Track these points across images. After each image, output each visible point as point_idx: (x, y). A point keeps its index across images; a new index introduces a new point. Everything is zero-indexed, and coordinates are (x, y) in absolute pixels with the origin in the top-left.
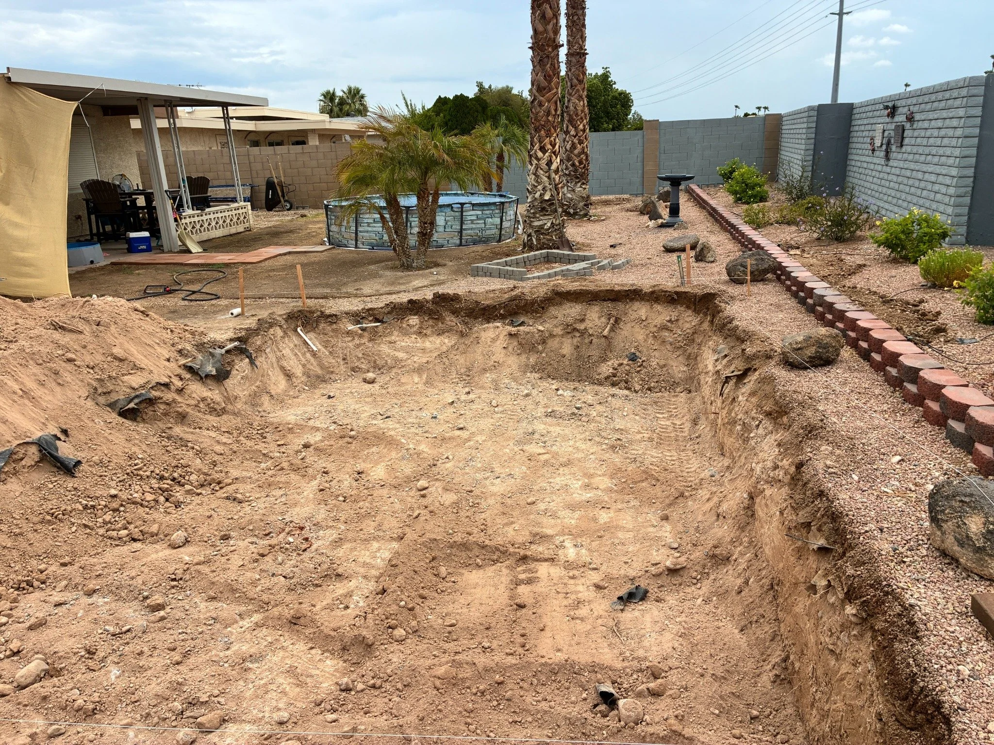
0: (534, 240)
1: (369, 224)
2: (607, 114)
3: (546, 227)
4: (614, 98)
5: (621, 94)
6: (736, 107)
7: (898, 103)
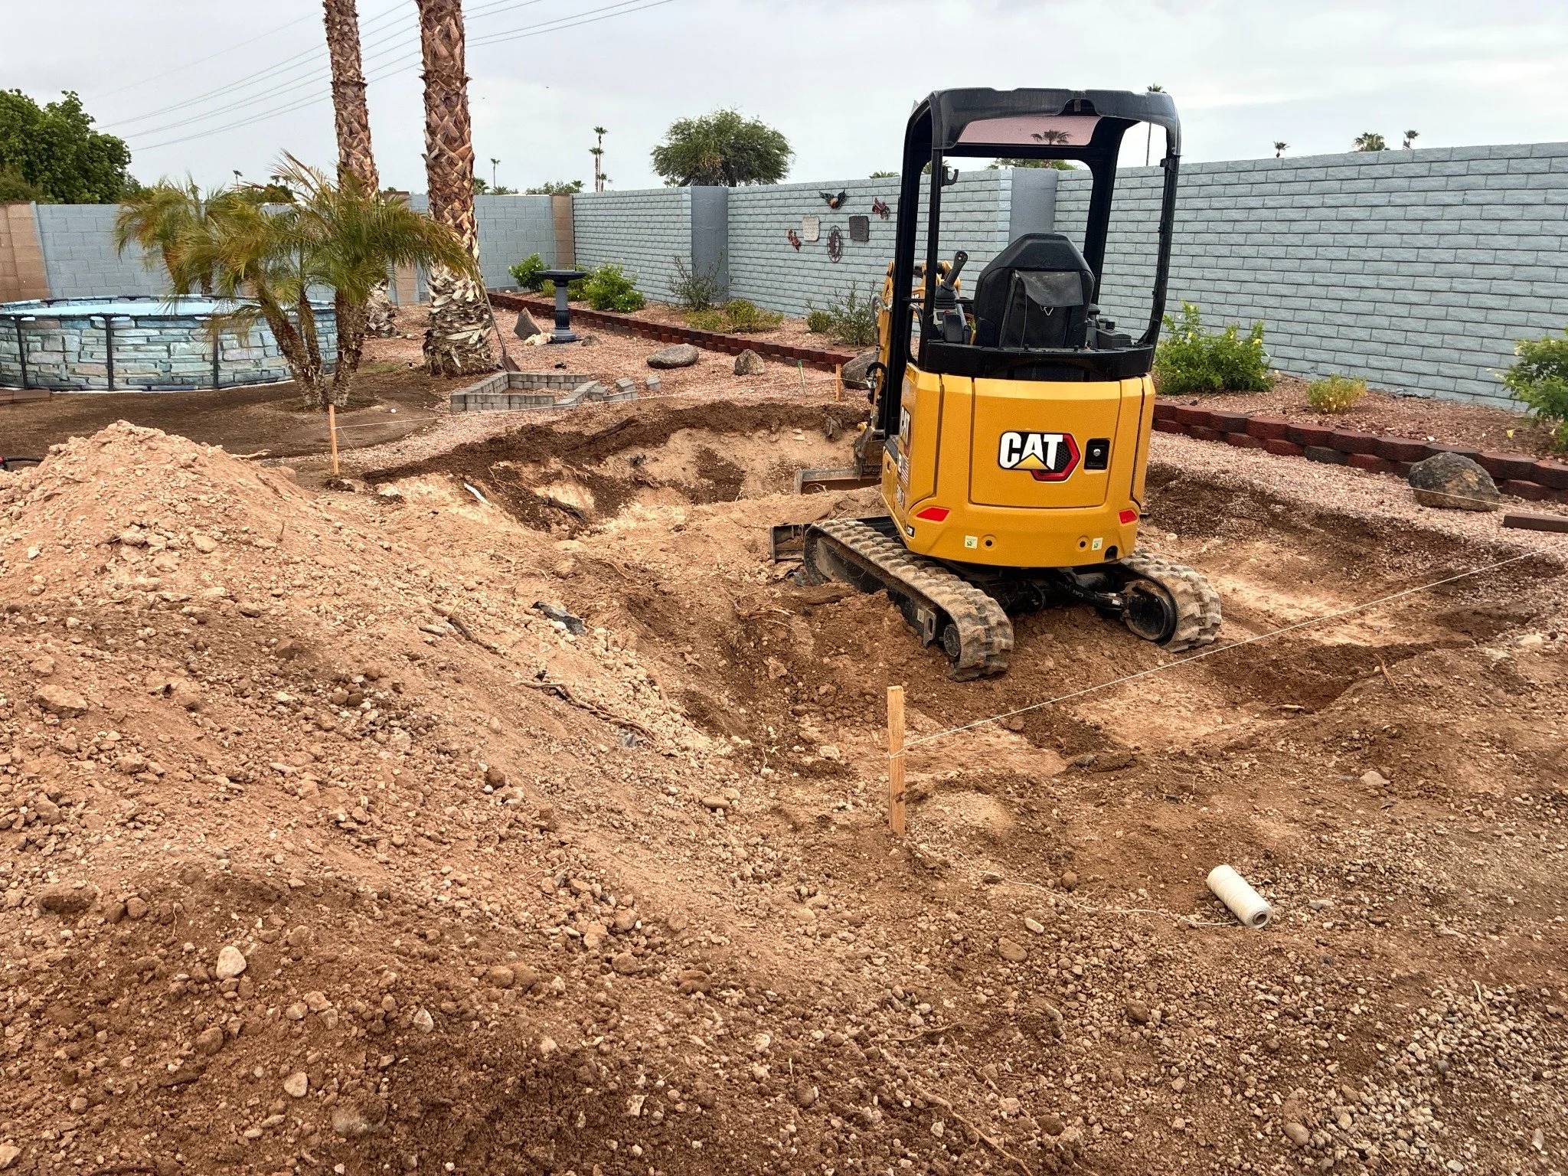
0: (457, 361)
1: (136, 348)
2: (86, 173)
3: (471, 341)
4: (93, 146)
5: (106, 140)
6: (237, 173)
7: (849, 192)
